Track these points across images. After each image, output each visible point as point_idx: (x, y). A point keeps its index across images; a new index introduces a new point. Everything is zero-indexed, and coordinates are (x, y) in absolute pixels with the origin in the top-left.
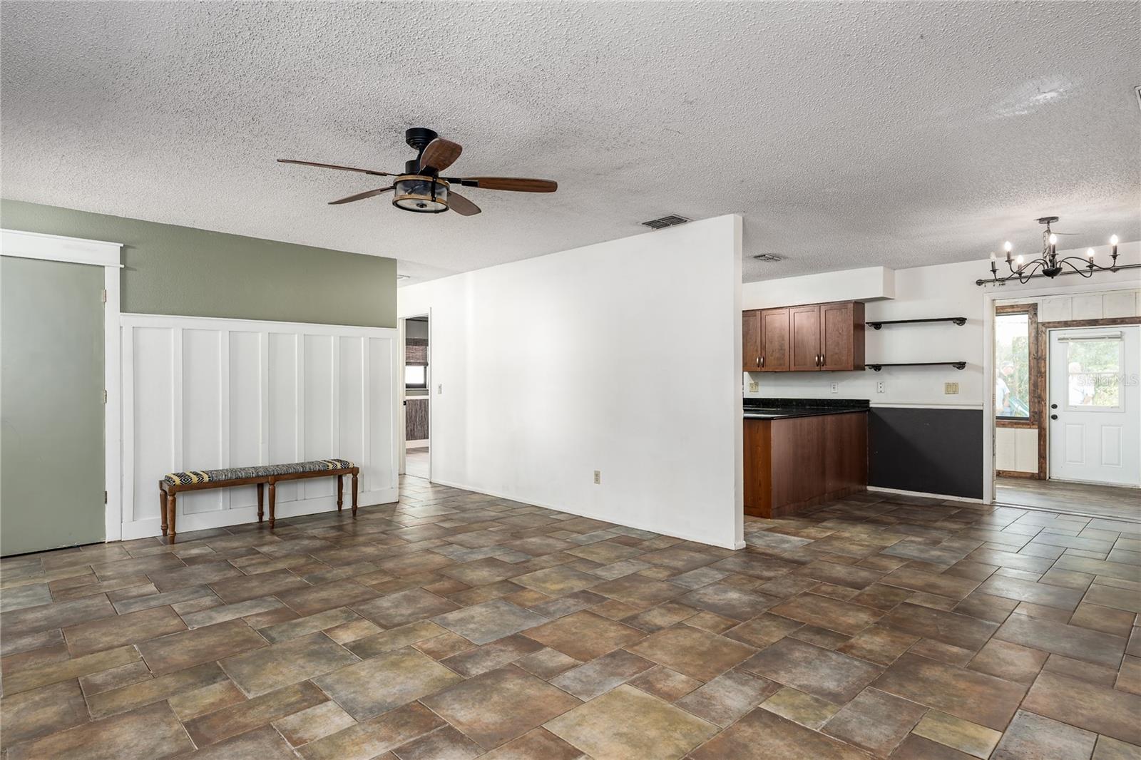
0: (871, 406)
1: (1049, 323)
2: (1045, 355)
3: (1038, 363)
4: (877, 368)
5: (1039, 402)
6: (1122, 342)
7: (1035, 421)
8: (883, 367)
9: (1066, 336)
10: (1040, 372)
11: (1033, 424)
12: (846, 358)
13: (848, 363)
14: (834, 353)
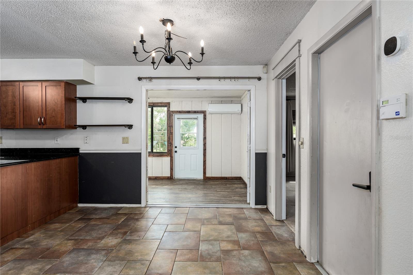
0: (81, 152)
1: (174, 111)
2: (173, 125)
3: (170, 128)
4: (84, 127)
5: (171, 146)
6: (197, 121)
7: (169, 154)
8: (87, 128)
9: (180, 117)
10: (171, 132)
11: (169, 155)
12: (60, 120)
13: (61, 124)
14: (52, 117)
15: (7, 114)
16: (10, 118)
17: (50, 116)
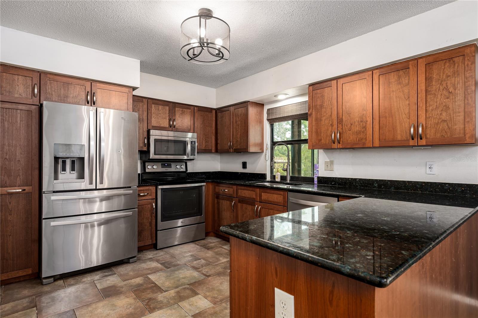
12: (462, 126)
13: (465, 134)
14: (440, 121)
15: (353, 126)
16: (357, 132)
17: (436, 122)
